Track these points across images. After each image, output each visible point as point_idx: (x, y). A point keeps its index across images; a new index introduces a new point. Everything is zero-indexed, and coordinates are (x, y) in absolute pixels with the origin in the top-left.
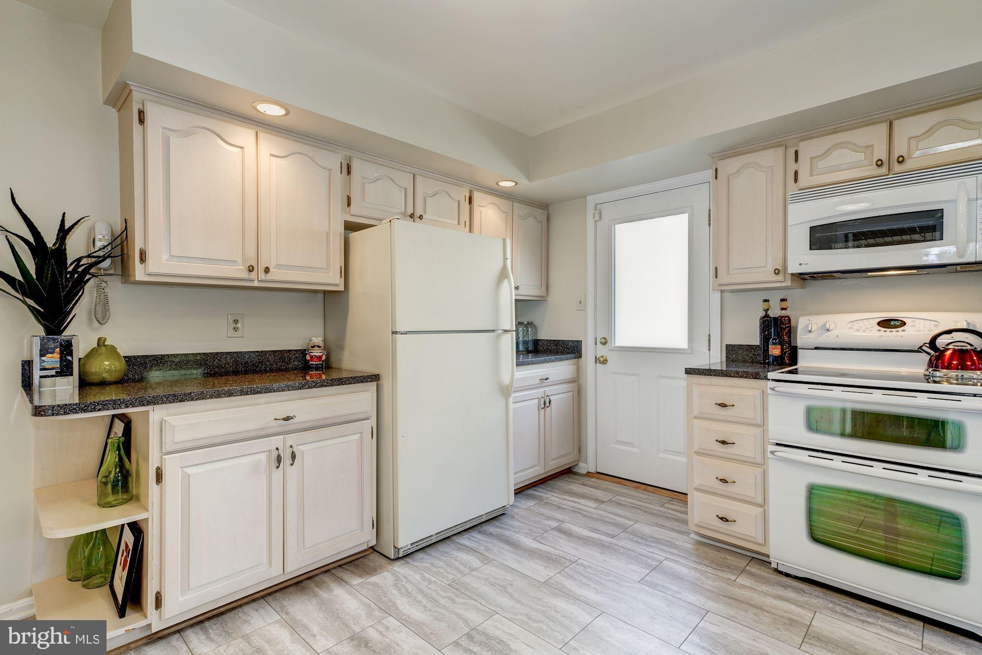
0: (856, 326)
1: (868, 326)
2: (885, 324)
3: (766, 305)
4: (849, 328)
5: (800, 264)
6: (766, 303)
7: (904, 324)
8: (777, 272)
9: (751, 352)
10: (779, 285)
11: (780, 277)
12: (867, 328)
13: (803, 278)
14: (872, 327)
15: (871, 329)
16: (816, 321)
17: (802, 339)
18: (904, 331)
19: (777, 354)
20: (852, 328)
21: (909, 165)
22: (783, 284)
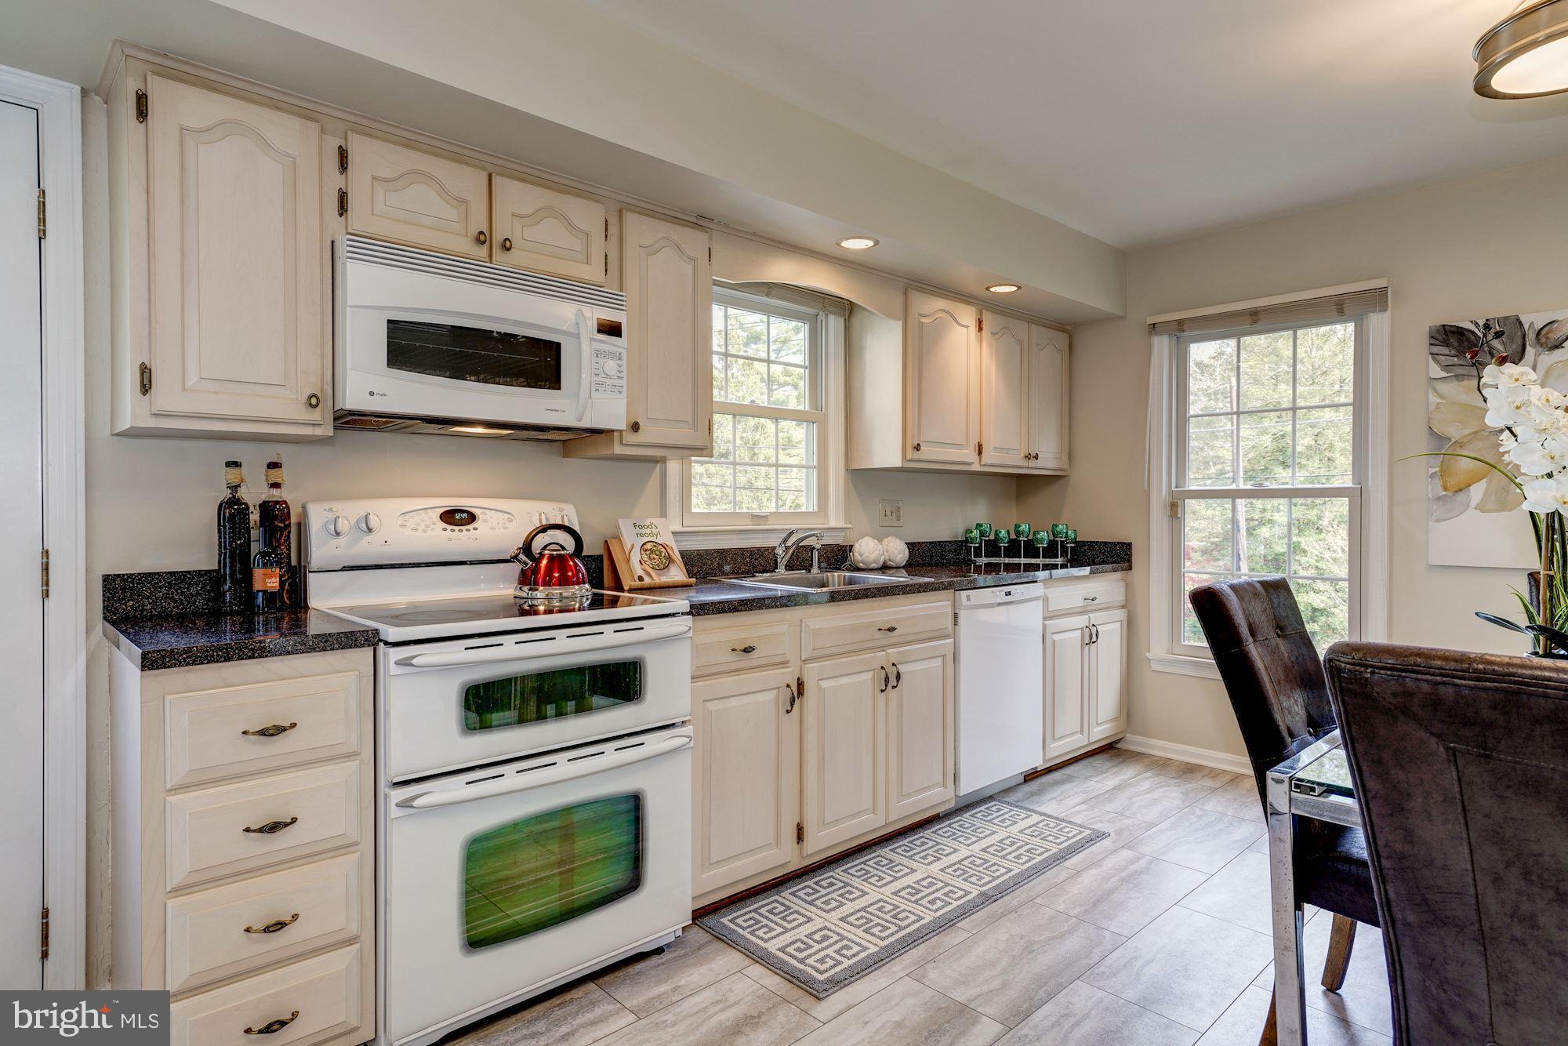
0: (412, 521)
1: (428, 522)
2: (453, 517)
3: (233, 475)
4: (401, 526)
5: (372, 394)
6: (236, 470)
7: (472, 518)
8: (313, 401)
9: (180, 588)
10: (307, 431)
11: (315, 415)
12: (428, 526)
13: (350, 421)
14: (434, 523)
15: (433, 526)
16: (350, 512)
17: (321, 550)
18: (475, 529)
19: (275, 587)
20: (405, 526)
21: (516, 257)
22: (318, 432)
